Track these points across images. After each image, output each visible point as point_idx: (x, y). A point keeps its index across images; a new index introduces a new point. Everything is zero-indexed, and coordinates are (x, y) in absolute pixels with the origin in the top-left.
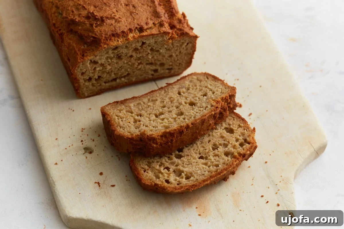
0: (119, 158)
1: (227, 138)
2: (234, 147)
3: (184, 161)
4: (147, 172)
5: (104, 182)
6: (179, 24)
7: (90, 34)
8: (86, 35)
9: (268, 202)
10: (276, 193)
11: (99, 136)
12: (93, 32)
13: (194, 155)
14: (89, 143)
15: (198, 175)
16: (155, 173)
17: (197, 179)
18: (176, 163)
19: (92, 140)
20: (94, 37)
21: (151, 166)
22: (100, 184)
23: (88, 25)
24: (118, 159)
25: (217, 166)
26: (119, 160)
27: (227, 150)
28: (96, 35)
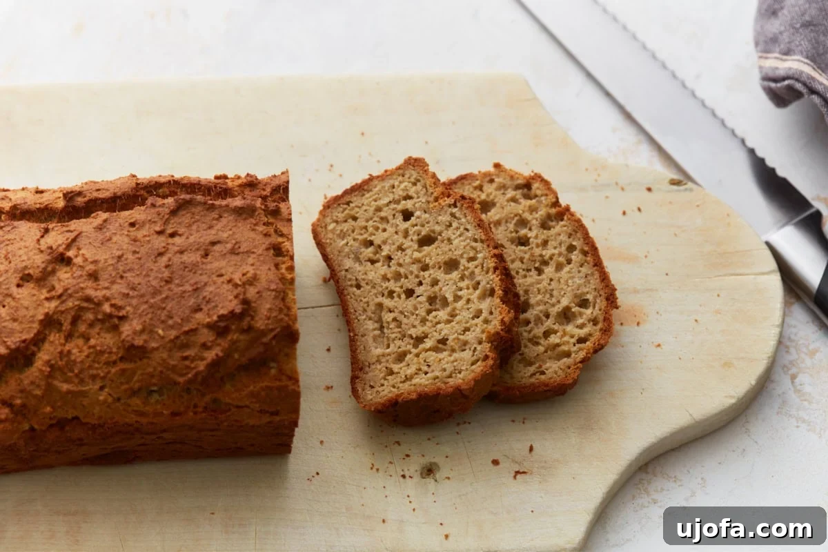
0: (465, 423)
1: (503, 215)
2: (532, 210)
3: (541, 301)
4: (547, 370)
5: (516, 462)
6: (258, 189)
7: (265, 340)
8: (261, 349)
9: (639, 210)
10: (623, 189)
11: (398, 443)
12: (263, 333)
13: (529, 280)
14: (414, 466)
15: (585, 286)
16: (550, 358)
17: (595, 289)
18: (541, 315)
19: (407, 459)
20: (274, 337)
21: (533, 360)
22: (521, 471)
23: (242, 337)
24: (467, 425)
25: (571, 248)
26: (469, 423)
27: (538, 222)
28: (272, 330)
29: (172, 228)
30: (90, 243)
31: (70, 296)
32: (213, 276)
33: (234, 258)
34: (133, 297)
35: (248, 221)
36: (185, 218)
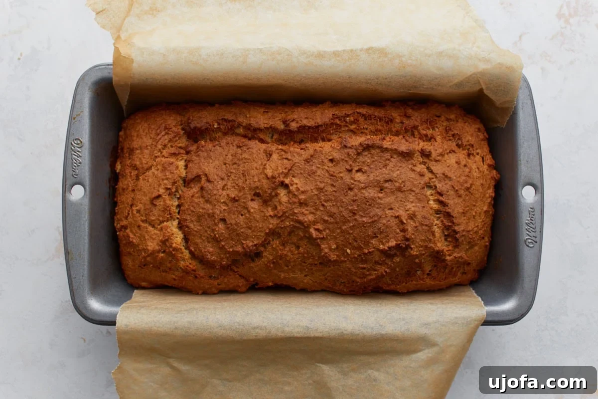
29: (358, 166)
30: (301, 173)
31: (288, 217)
32: (386, 209)
33: (400, 195)
34: (331, 223)
35: (410, 162)
36: (366, 158)
